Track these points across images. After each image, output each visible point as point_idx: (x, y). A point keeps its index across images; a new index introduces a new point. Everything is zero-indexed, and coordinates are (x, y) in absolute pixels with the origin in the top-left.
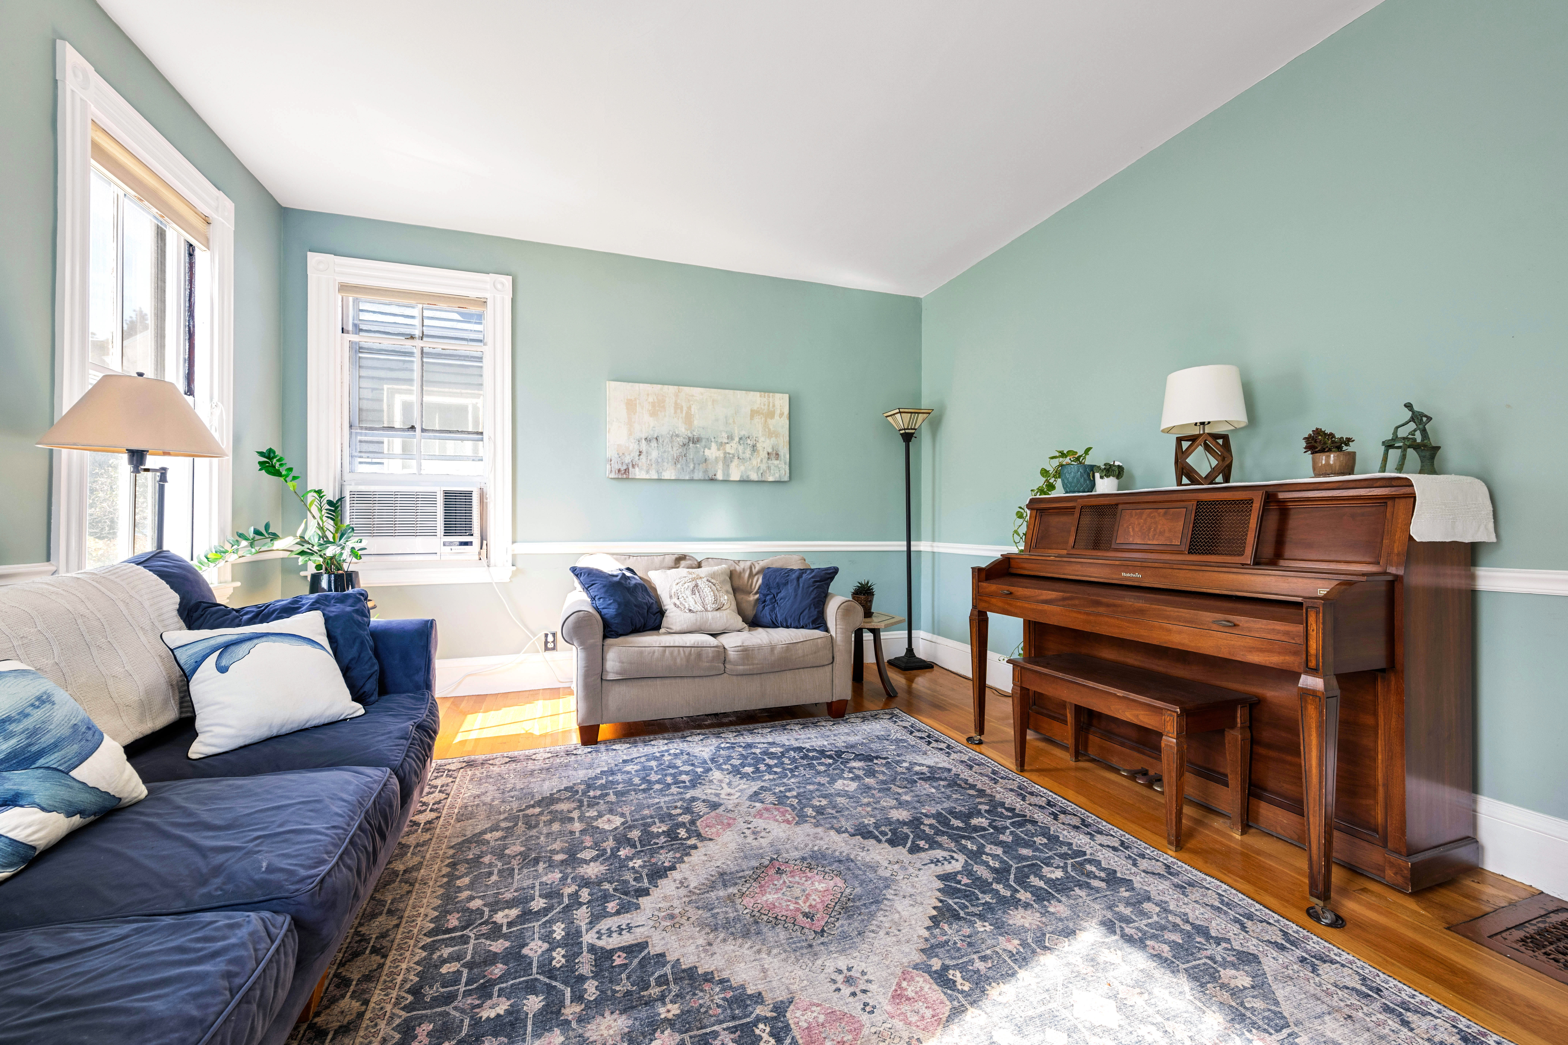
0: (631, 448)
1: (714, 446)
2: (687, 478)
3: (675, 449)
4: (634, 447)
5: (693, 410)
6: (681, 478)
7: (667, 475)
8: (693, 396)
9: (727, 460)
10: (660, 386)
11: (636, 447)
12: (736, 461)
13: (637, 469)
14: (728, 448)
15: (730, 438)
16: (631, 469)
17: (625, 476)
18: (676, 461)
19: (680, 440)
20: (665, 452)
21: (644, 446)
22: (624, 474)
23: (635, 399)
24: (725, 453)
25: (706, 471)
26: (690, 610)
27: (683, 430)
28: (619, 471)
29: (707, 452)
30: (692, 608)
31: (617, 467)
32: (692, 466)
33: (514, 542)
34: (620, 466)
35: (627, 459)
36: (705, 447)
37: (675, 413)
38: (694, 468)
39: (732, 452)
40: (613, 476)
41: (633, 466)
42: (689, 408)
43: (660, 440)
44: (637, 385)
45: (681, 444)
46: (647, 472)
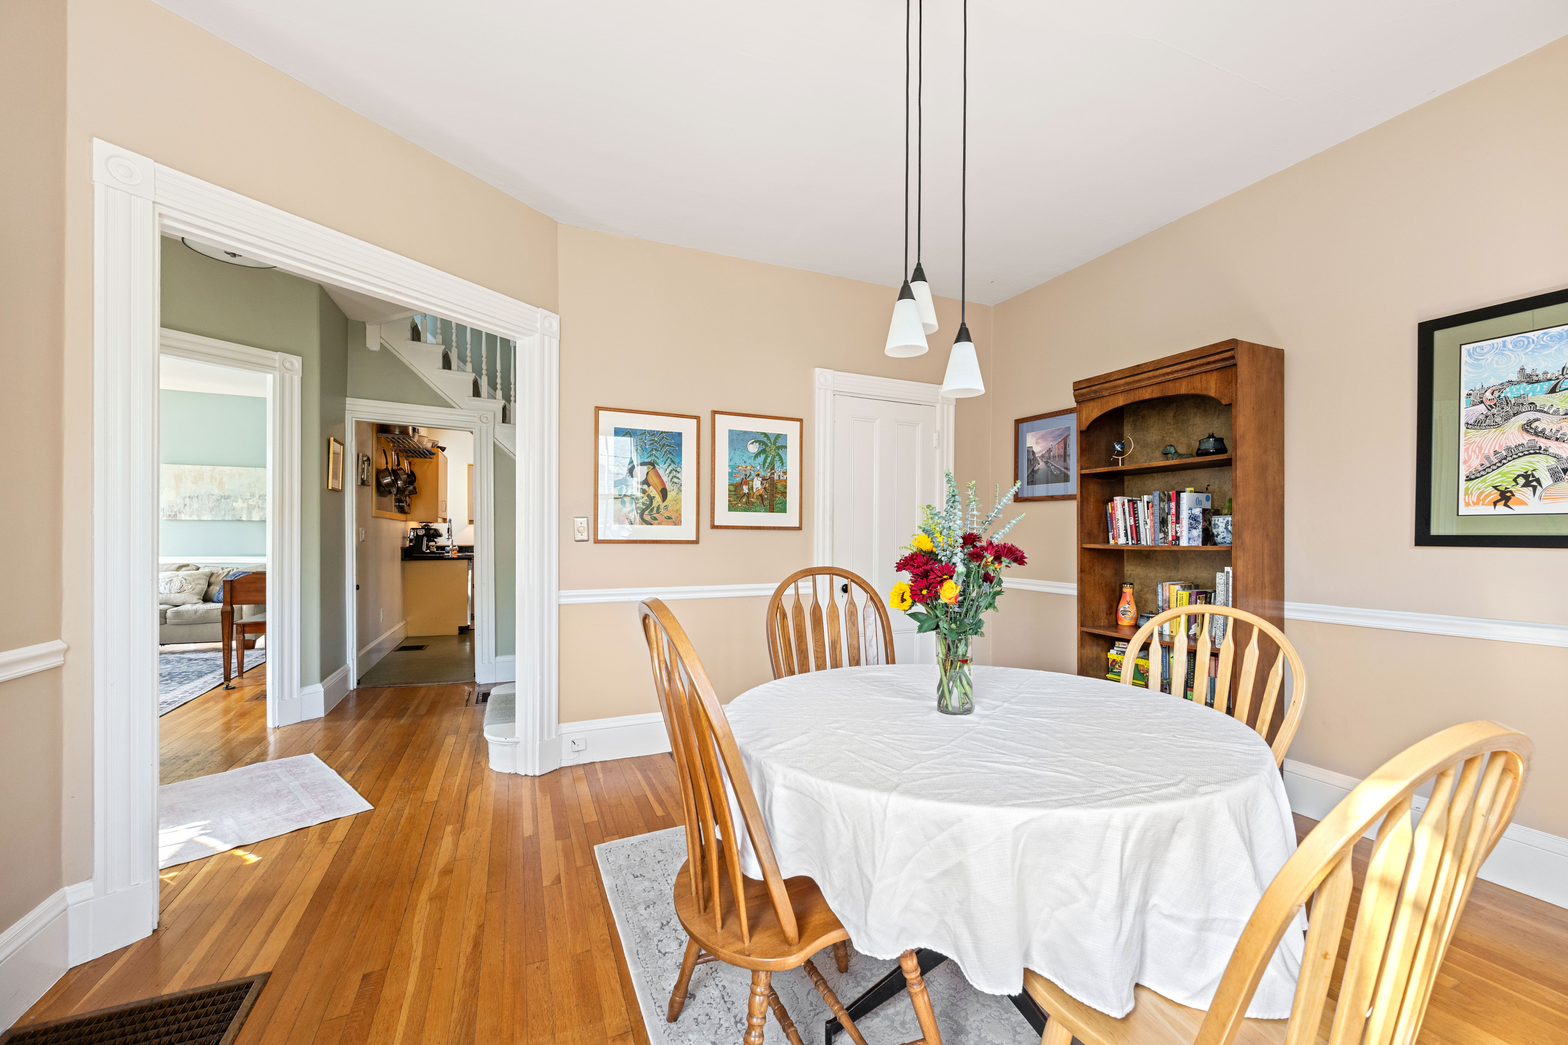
0: (178, 503)
1: (240, 501)
2: (220, 519)
3: (210, 503)
5: (224, 480)
6: (215, 519)
7: (204, 518)
8: (225, 472)
9: (250, 509)
10: (200, 466)
11: (182, 502)
12: (256, 509)
13: (183, 515)
14: (251, 502)
15: (252, 496)
16: (178, 514)
17: (173, 519)
18: (212, 510)
20: (203, 504)
21: (188, 501)
23: (182, 474)
24: (248, 505)
25: (234, 515)
27: (217, 492)
28: (170, 515)
29: (235, 504)
31: (168, 513)
32: (223, 513)
34: (170, 513)
35: (176, 509)
36: (234, 501)
37: (211, 482)
38: (225, 513)
39: (254, 504)
40: (165, 518)
41: (180, 513)
42: (222, 479)
43: (200, 498)
44: (184, 466)
45: (215, 499)
46: (190, 516)
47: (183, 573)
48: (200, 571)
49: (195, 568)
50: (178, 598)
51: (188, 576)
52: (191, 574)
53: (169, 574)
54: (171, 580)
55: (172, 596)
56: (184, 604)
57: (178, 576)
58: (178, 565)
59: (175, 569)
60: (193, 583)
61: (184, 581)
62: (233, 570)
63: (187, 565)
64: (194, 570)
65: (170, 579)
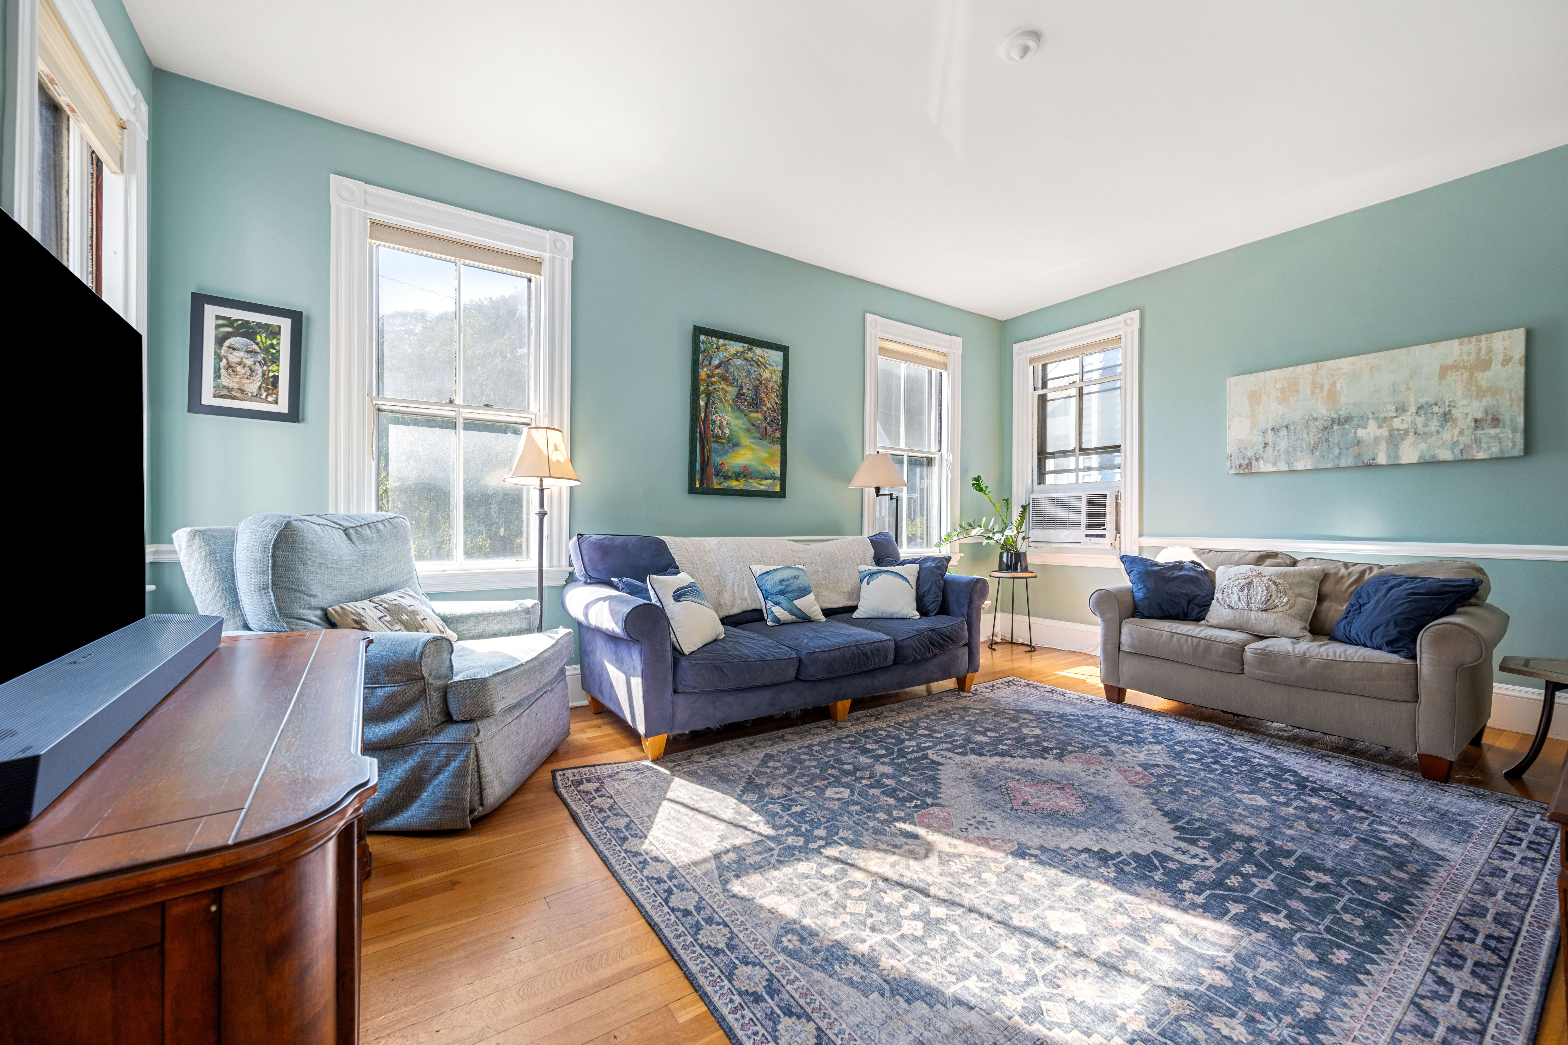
0: (1254, 441)
1: (1372, 424)
2: (1330, 466)
3: (1311, 435)
4: (1257, 439)
5: (1338, 386)
6: (1320, 467)
7: (1299, 466)
8: (1339, 369)
9: (1395, 439)
10: (1291, 369)
11: (1261, 439)
12: (1411, 438)
13: (1261, 462)
14: (1397, 423)
15: (1401, 409)
16: (1254, 462)
17: (1246, 471)
18: (1313, 448)
19: (1319, 424)
20: (1298, 440)
21: (1270, 437)
22: (1246, 469)
23: (1260, 390)
24: (1391, 430)
25: (1358, 456)
26: (1229, 606)
27: (1324, 412)
28: (1240, 466)
29: (1361, 433)
30: (1233, 605)
31: (1238, 462)
32: (1336, 452)
33: (1141, 535)
34: (1241, 461)
35: (1250, 453)
36: (1358, 426)
37: (1313, 393)
38: (1340, 454)
39: (1405, 426)
40: (1233, 471)
42: (1334, 384)
43: (1292, 428)
44: (1262, 374)
45: (1321, 427)
46: (1274, 464)
47: (1268, 570)
48: (1300, 567)
49: (1288, 562)
50: (1264, 621)
51: (1280, 576)
52: (1286, 573)
53: (1244, 569)
54: (1250, 583)
55: (1253, 615)
56: (1273, 635)
57: (1260, 575)
58: (1258, 554)
59: (1253, 561)
60: (1290, 593)
61: (1273, 587)
62: (1371, 569)
63: (1274, 555)
64: (1287, 565)
65: (1248, 580)
